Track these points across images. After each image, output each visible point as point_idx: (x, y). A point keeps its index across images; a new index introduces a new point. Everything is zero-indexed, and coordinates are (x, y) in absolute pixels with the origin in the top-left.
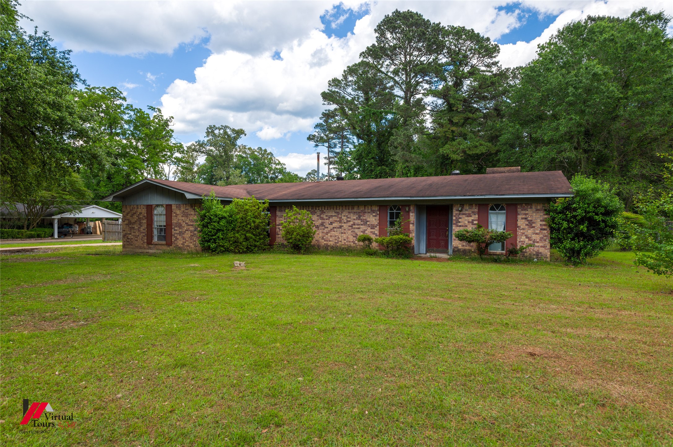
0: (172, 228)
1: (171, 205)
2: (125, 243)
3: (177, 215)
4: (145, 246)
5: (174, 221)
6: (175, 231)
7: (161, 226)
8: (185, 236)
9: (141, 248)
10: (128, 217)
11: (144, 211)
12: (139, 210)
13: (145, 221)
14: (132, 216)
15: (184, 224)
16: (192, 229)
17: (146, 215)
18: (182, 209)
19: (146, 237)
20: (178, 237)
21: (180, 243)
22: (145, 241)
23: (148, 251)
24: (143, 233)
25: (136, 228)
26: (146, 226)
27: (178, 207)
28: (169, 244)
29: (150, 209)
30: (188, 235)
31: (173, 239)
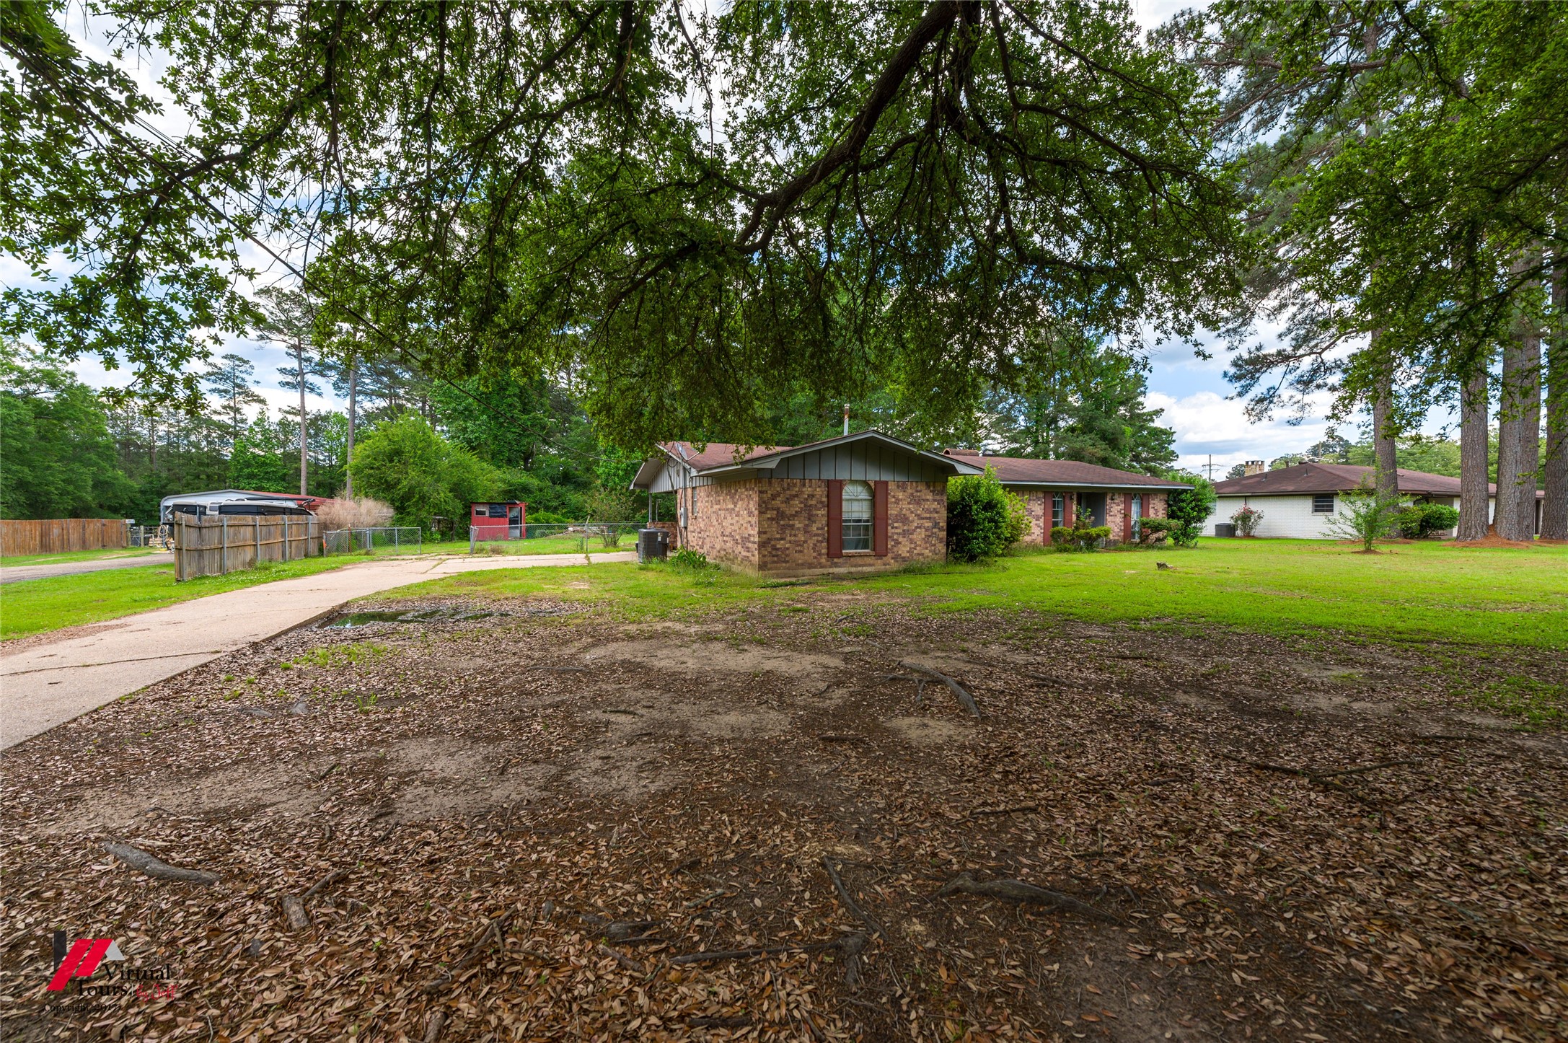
0: (887, 525)
1: (886, 483)
2: (768, 559)
3: (898, 501)
4: (823, 560)
5: (893, 511)
6: (895, 530)
7: (859, 521)
8: (914, 536)
9: (811, 566)
10: (777, 502)
11: (820, 492)
12: (808, 490)
13: (824, 512)
14: (787, 501)
15: (912, 517)
16: (928, 524)
17: (825, 499)
18: (909, 491)
19: (825, 544)
20: (901, 539)
21: (903, 550)
22: (824, 551)
23: (831, 570)
24: (817, 535)
25: (798, 525)
26: (824, 521)
27: (902, 487)
28: (881, 553)
29: (834, 489)
30: (919, 536)
31: (891, 543)
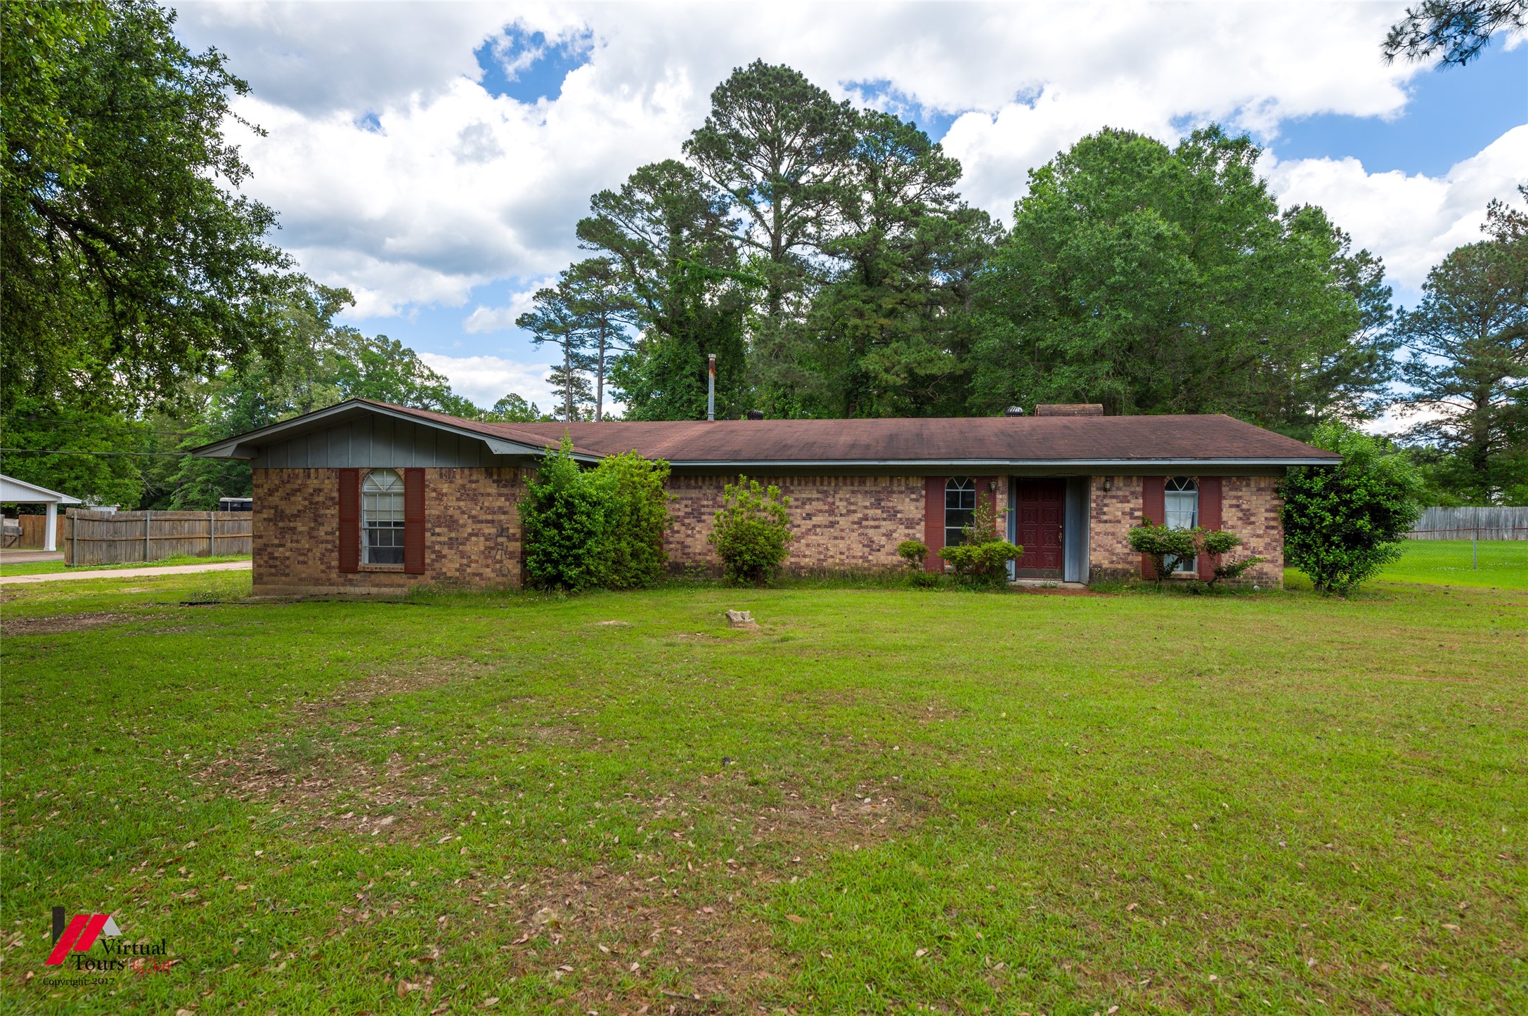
0: (424, 530)
1: (422, 471)
2: (262, 570)
3: (440, 496)
4: (334, 575)
5: (432, 510)
6: (435, 537)
7: (388, 524)
8: (467, 548)
9: (317, 582)
10: (275, 499)
11: (330, 486)
12: (313, 483)
13: (334, 511)
14: (287, 497)
15: (463, 519)
16: (490, 530)
17: (335, 494)
18: (459, 481)
19: (335, 554)
20: (445, 551)
21: (450, 566)
22: (335, 563)
23: (342, 589)
24: (327, 542)
25: (301, 528)
26: (335, 523)
27: (447, 476)
28: (416, 570)
29: (350, 480)
30: (476, 547)
31: (429, 557)
